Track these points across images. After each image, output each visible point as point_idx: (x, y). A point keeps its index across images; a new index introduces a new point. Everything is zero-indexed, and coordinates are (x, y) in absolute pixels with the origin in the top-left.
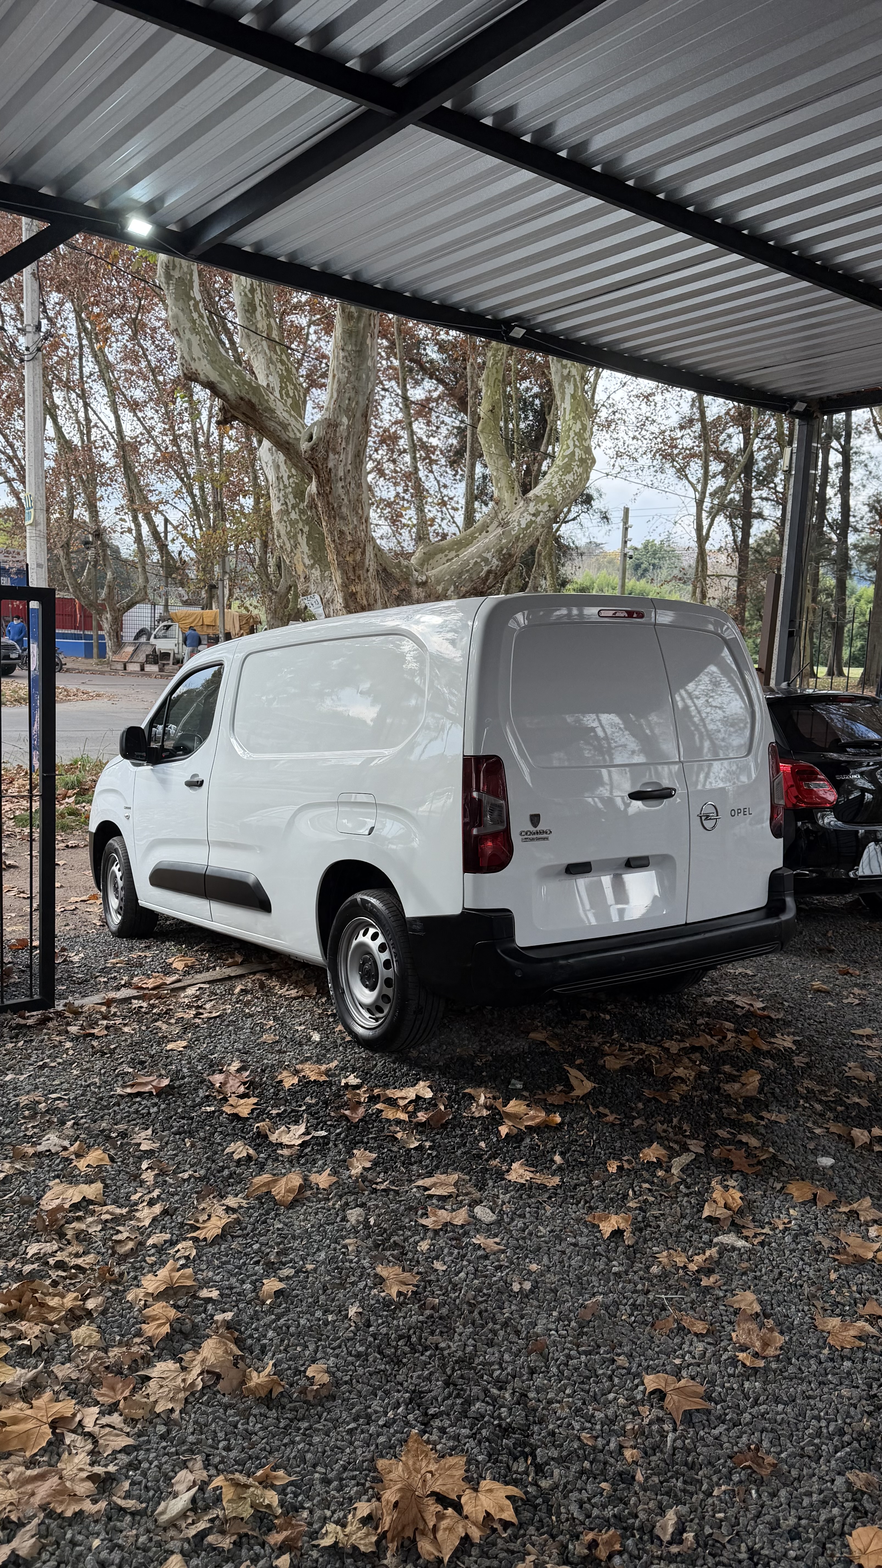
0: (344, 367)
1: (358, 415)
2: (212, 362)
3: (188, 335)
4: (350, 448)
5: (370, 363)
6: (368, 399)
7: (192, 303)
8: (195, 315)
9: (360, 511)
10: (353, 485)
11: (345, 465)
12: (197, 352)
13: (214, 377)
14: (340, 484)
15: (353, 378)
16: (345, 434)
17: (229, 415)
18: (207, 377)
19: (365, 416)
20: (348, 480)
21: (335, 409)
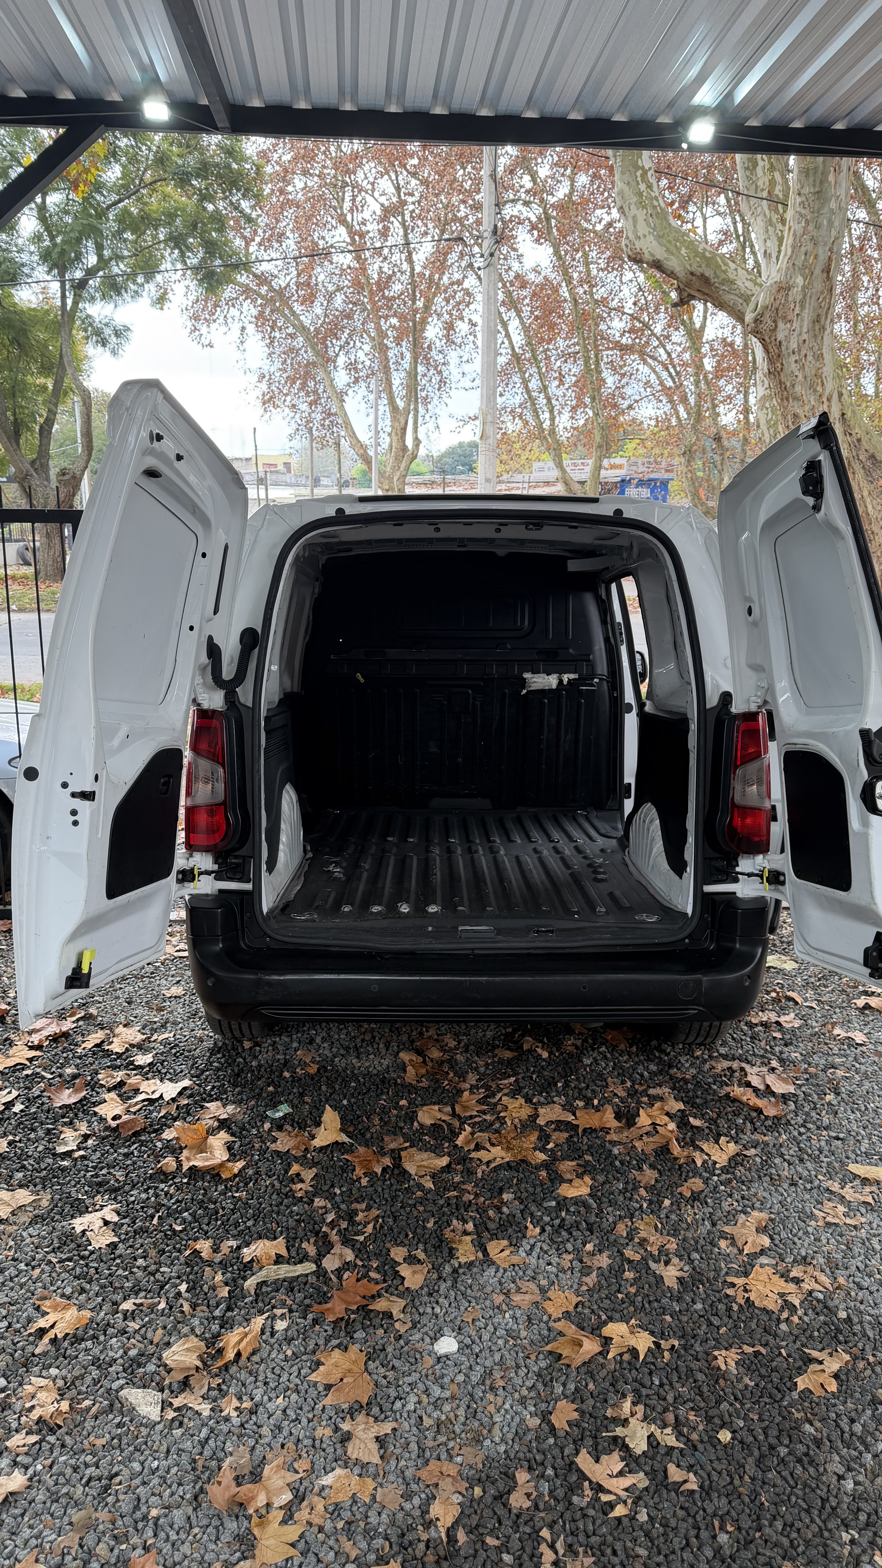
0: (801, 215)
1: (817, 271)
2: (659, 238)
3: (634, 211)
4: (807, 315)
5: (833, 205)
6: (831, 250)
7: (640, 172)
8: (643, 187)
9: (819, 389)
10: (810, 358)
11: (800, 334)
12: (642, 229)
13: (660, 253)
14: (793, 358)
15: (811, 227)
16: (799, 298)
17: (685, 294)
18: (652, 255)
19: (827, 270)
20: (803, 353)
21: (788, 268)
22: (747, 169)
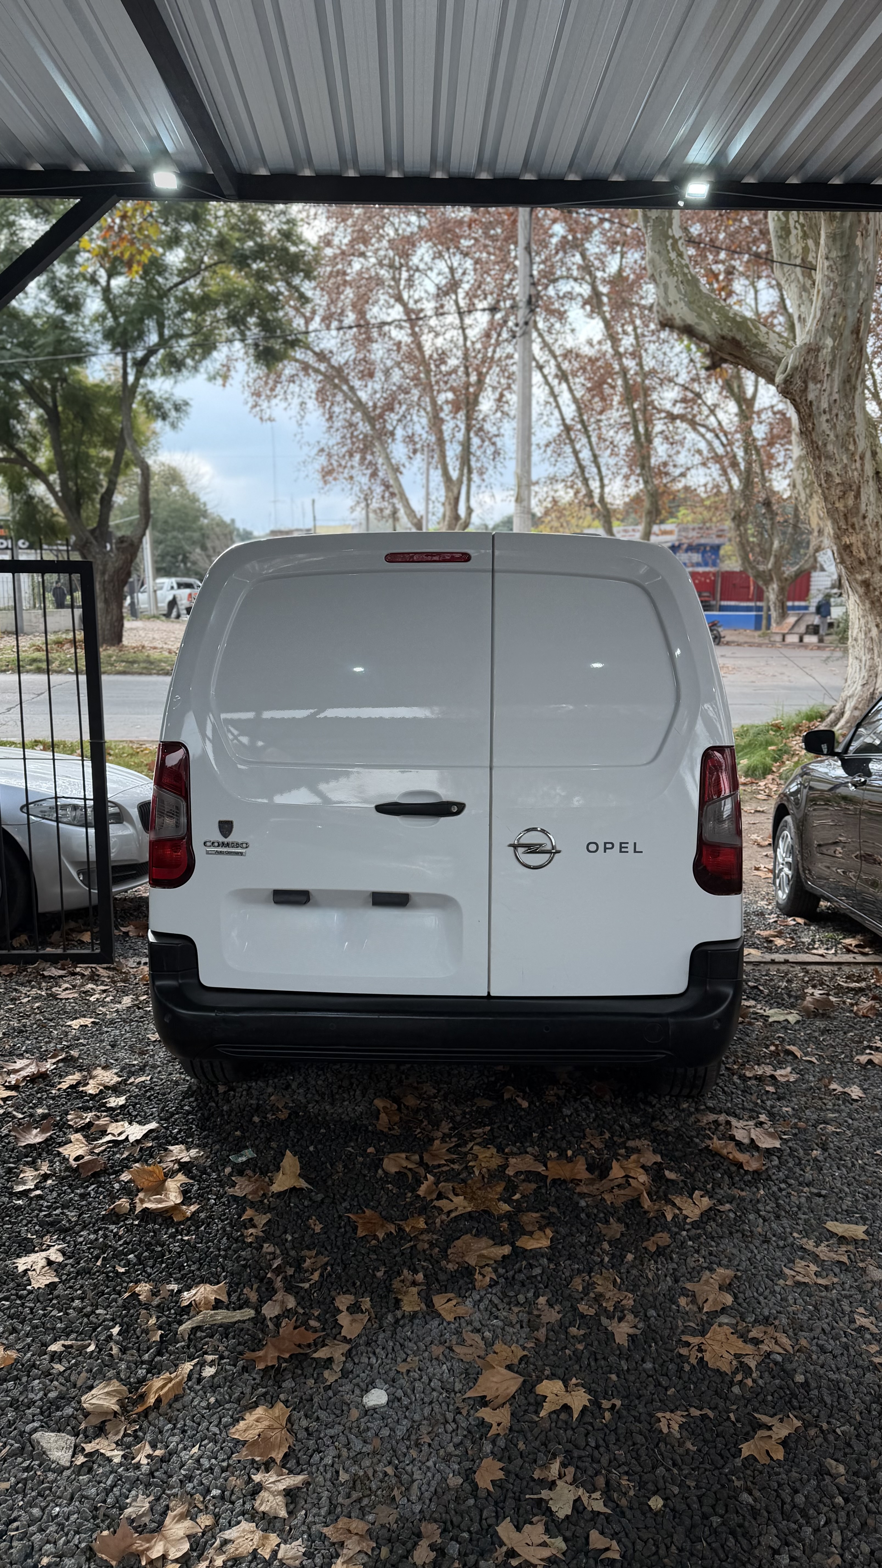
0: (829, 279)
1: (847, 333)
2: (690, 303)
3: (665, 278)
4: (837, 375)
5: (861, 268)
6: (860, 312)
7: (670, 242)
8: (673, 255)
9: (852, 447)
10: (841, 417)
11: (831, 394)
12: (673, 295)
13: (691, 319)
14: (824, 418)
15: (839, 290)
16: (829, 358)
17: (717, 358)
18: (683, 320)
19: (856, 331)
20: (834, 412)
21: (817, 330)
22: (780, 237)
